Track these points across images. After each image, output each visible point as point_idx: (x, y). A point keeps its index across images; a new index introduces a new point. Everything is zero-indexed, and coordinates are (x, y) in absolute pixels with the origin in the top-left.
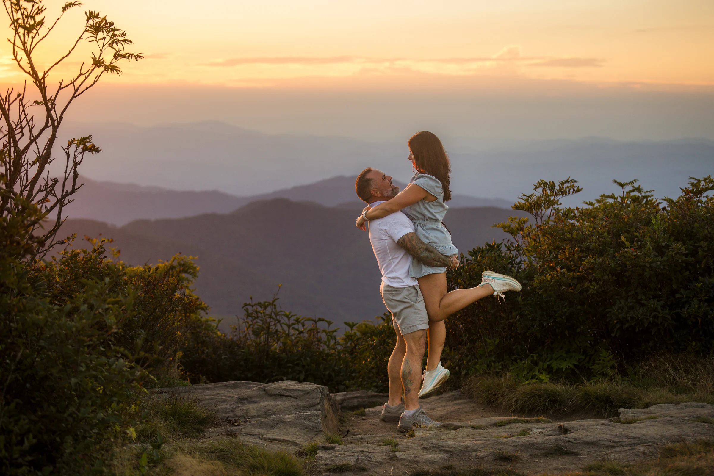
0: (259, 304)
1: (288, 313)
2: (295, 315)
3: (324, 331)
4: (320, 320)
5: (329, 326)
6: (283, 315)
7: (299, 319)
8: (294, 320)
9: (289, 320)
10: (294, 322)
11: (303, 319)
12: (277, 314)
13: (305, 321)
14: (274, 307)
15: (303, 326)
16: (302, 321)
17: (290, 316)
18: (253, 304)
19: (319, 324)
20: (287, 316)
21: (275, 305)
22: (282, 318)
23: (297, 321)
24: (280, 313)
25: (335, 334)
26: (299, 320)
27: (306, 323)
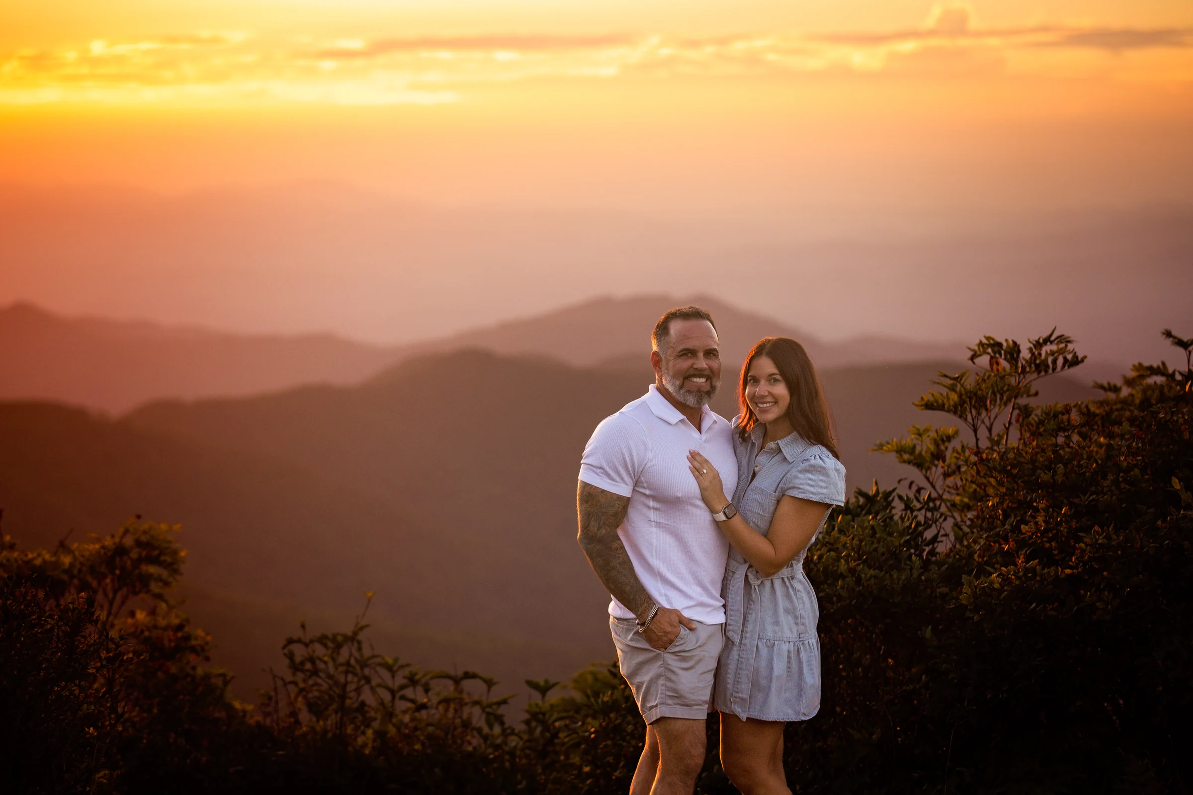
0: (322, 640)
1: (390, 661)
2: (408, 665)
3: (476, 703)
4: (468, 676)
5: (489, 690)
6: (380, 665)
7: (416, 674)
8: (405, 677)
9: (393, 677)
10: (405, 681)
11: (424, 675)
12: (363, 664)
13: (432, 678)
14: (356, 644)
15: (427, 690)
16: (423, 681)
17: (395, 668)
18: (307, 641)
19: (467, 684)
20: (389, 668)
21: (359, 643)
22: (376, 672)
23: (412, 681)
24: (371, 661)
25: (501, 710)
26: (417, 677)
27: (433, 683)
